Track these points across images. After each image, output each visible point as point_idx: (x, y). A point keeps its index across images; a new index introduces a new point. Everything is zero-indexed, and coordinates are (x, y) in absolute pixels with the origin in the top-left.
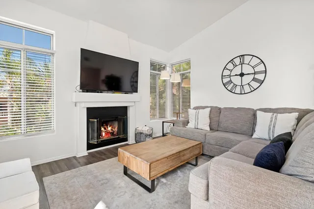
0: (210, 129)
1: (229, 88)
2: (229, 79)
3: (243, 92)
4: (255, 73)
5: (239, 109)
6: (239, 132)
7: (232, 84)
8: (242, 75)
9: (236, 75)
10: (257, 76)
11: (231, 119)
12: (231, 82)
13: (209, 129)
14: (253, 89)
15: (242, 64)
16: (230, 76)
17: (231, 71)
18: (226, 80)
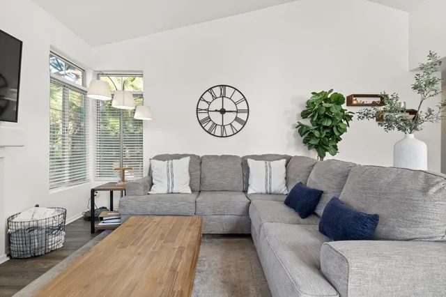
0: (192, 191)
1: (207, 128)
2: (206, 115)
3: (225, 135)
4: (237, 112)
5: (224, 157)
6: (229, 189)
7: (211, 123)
8: (223, 111)
9: (216, 111)
10: (240, 116)
11: (219, 172)
12: (209, 119)
13: (190, 192)
14: (235, 132)
15: (223, 96)
16: (208, 111)
17: (209, 103)
18: (202, 116)
